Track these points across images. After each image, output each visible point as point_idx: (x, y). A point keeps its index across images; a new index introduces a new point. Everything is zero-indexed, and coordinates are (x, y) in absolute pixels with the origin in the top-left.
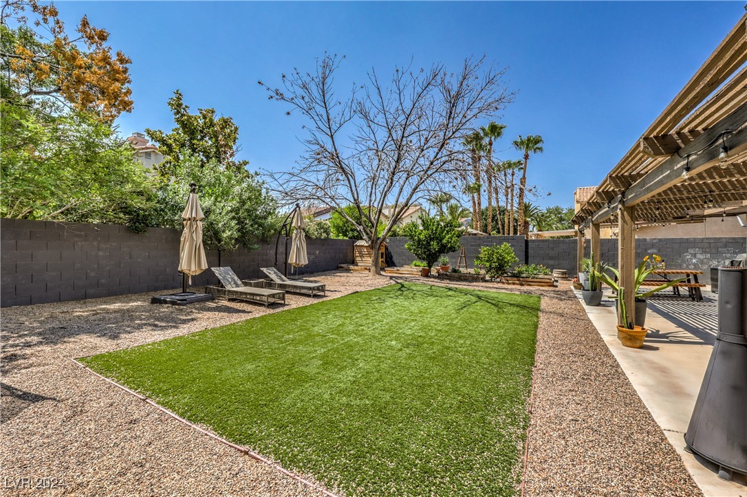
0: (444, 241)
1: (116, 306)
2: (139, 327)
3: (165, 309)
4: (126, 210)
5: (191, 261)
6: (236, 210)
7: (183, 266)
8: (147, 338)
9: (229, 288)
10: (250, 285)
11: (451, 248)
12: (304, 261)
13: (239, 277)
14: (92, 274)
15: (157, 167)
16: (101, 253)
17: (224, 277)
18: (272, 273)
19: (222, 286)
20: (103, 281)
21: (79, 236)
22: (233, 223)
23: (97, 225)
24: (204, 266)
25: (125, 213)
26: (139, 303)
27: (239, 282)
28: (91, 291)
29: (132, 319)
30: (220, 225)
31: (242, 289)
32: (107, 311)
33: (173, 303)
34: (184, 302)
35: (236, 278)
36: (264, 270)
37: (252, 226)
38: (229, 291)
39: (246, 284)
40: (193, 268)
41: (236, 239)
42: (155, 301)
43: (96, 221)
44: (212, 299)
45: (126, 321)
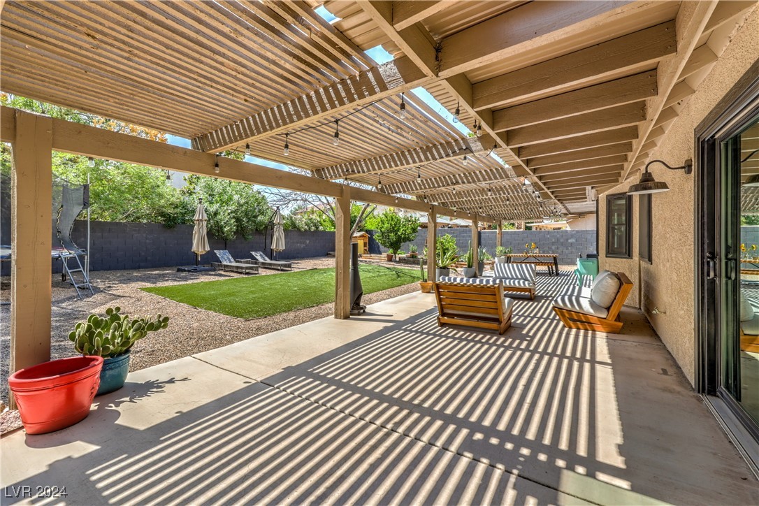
0: (399, 233)
1: (157, 272)
2: (167, 280)
3: (184, 274)
4: (163, 214)
5: (199, 245)
6: (235, 211)
7: (194, 248)
8: (170, 284)
9: (225, 263)
10: (241, 262)
11: (404, 239)
12: (282, 247)
13: (232, 256)
14: (143, 254)
15: (187, 178)
16: (148, 241)
17: (222, 257)
18: (259, 256)
19: (221, 262)
20: (149, 258)
21: (135, 230)
22: (233, 220)
23: (145, 224)
24: (207, 248)
25: (162, 216)
26: (170, 271)
27: (232, 260)
28: (142, 264)
29: (164, 277)
30: (222, 223)
31: (234, 264)
32: (152, 274)
33: (189, 271)
34: (195, 271)
35: (230, 257)
36: (253, 253)
37: (248, 222)
38: (224, 265)
39: (237, 262)
40: (200, 250)
41: (235, 233)
42: (179, 270)
43: (145, 221)
44: (214, 270)
45: (162, 278)
